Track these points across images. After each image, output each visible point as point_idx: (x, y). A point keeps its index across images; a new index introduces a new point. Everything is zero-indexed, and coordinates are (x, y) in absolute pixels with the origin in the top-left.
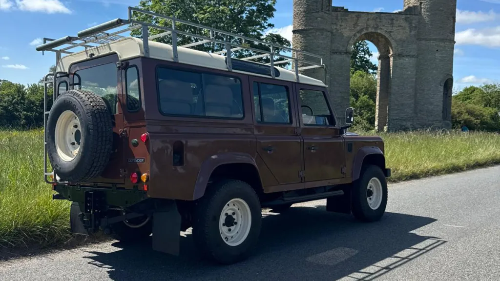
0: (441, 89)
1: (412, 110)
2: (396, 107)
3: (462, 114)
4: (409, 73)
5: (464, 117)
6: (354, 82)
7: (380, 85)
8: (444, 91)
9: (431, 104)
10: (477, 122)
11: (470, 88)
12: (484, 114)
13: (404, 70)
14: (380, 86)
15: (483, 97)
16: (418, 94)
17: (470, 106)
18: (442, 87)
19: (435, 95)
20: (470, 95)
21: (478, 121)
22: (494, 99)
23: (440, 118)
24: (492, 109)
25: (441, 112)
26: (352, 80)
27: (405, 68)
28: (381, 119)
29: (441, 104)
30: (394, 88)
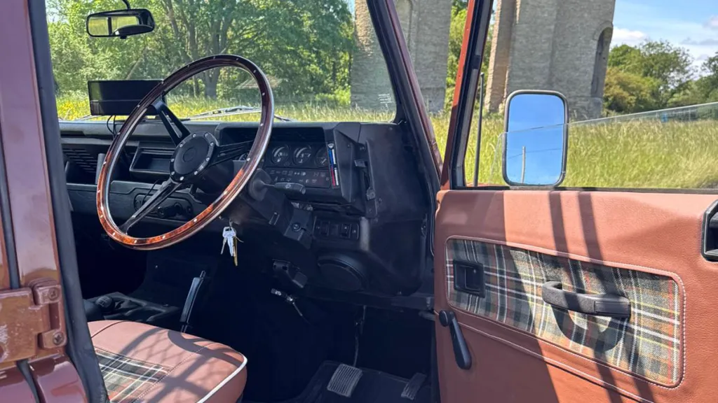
0: (594, 44)
1: (544, 78)
2: (521, 73)
3: (611, 87)
4: (546, 15)
5: (613, 91)
6: (456, 28)
7: (499, 34)
8: (598, 48)
9: (576, 69)
10: (631, 100)
11: (621, 47)
12: (643, 87)
13: (538, 9)
14: (498, 37)
15: (642, 61)
16: (557, 53)
17: (622, 74)
18: (595, 43)
19: (583, 54)
20: (621, 58)
21: (632, 97)
22: (659, 65)
23: (587, 94)
24: (655, 81)
25: (590, 83)
26: (453, 24)
27: (539, 7)
28: (496, 92)
29: (591, 70)
30: (520, 42)
